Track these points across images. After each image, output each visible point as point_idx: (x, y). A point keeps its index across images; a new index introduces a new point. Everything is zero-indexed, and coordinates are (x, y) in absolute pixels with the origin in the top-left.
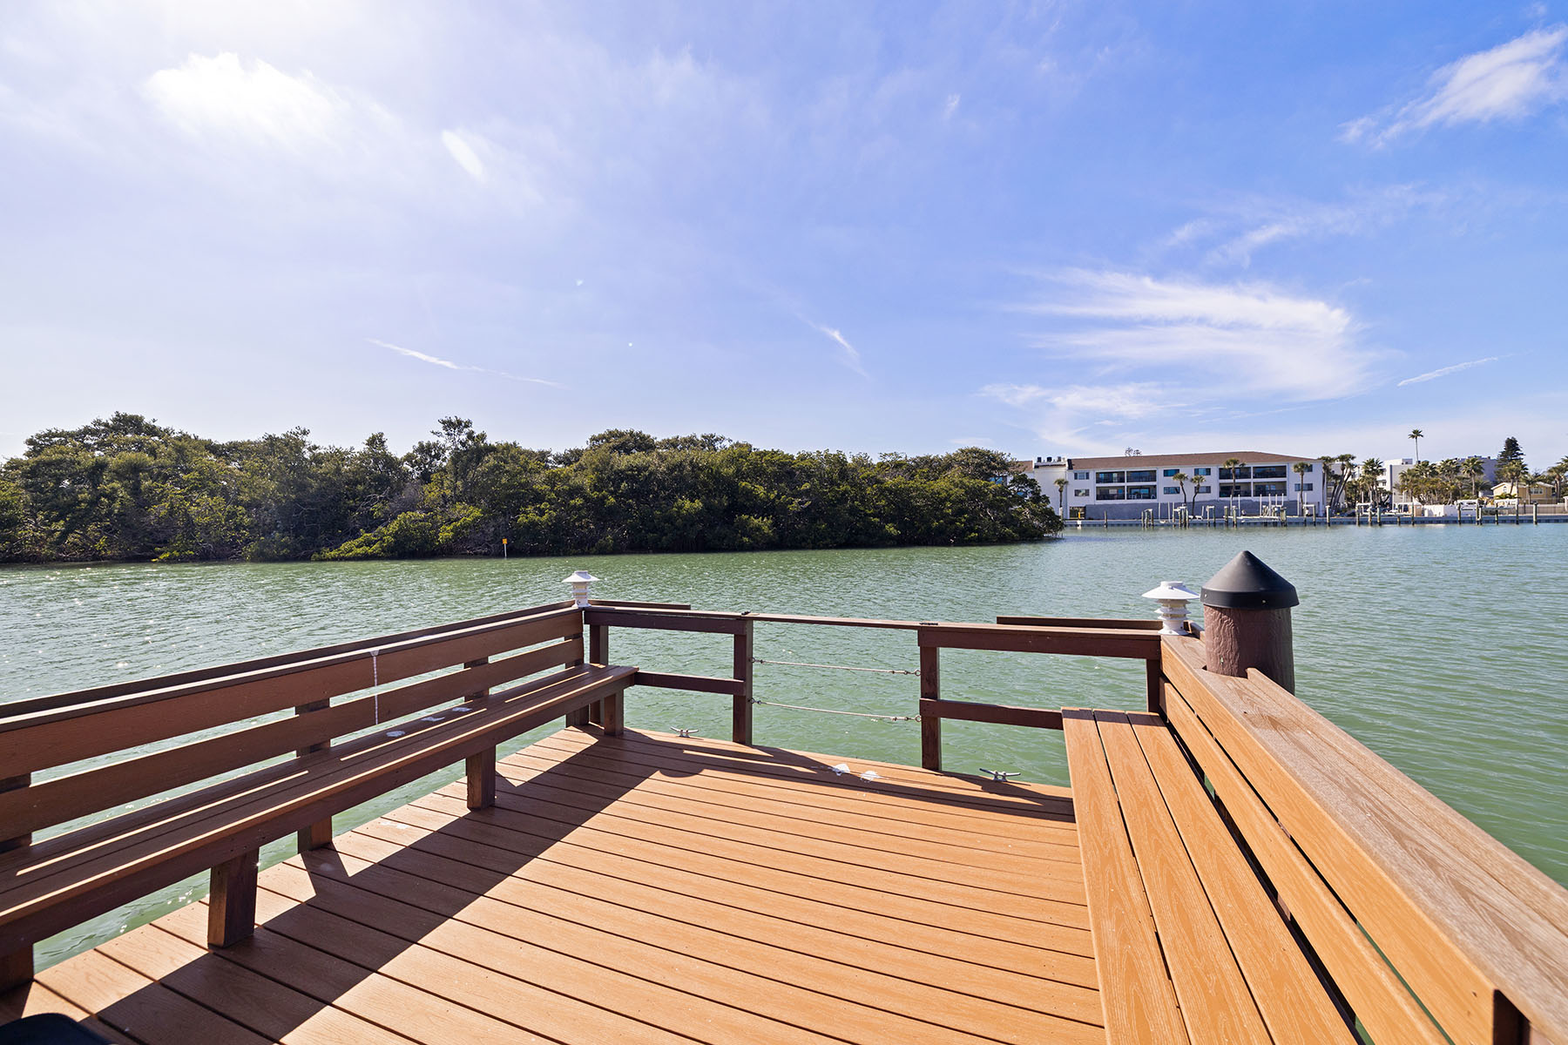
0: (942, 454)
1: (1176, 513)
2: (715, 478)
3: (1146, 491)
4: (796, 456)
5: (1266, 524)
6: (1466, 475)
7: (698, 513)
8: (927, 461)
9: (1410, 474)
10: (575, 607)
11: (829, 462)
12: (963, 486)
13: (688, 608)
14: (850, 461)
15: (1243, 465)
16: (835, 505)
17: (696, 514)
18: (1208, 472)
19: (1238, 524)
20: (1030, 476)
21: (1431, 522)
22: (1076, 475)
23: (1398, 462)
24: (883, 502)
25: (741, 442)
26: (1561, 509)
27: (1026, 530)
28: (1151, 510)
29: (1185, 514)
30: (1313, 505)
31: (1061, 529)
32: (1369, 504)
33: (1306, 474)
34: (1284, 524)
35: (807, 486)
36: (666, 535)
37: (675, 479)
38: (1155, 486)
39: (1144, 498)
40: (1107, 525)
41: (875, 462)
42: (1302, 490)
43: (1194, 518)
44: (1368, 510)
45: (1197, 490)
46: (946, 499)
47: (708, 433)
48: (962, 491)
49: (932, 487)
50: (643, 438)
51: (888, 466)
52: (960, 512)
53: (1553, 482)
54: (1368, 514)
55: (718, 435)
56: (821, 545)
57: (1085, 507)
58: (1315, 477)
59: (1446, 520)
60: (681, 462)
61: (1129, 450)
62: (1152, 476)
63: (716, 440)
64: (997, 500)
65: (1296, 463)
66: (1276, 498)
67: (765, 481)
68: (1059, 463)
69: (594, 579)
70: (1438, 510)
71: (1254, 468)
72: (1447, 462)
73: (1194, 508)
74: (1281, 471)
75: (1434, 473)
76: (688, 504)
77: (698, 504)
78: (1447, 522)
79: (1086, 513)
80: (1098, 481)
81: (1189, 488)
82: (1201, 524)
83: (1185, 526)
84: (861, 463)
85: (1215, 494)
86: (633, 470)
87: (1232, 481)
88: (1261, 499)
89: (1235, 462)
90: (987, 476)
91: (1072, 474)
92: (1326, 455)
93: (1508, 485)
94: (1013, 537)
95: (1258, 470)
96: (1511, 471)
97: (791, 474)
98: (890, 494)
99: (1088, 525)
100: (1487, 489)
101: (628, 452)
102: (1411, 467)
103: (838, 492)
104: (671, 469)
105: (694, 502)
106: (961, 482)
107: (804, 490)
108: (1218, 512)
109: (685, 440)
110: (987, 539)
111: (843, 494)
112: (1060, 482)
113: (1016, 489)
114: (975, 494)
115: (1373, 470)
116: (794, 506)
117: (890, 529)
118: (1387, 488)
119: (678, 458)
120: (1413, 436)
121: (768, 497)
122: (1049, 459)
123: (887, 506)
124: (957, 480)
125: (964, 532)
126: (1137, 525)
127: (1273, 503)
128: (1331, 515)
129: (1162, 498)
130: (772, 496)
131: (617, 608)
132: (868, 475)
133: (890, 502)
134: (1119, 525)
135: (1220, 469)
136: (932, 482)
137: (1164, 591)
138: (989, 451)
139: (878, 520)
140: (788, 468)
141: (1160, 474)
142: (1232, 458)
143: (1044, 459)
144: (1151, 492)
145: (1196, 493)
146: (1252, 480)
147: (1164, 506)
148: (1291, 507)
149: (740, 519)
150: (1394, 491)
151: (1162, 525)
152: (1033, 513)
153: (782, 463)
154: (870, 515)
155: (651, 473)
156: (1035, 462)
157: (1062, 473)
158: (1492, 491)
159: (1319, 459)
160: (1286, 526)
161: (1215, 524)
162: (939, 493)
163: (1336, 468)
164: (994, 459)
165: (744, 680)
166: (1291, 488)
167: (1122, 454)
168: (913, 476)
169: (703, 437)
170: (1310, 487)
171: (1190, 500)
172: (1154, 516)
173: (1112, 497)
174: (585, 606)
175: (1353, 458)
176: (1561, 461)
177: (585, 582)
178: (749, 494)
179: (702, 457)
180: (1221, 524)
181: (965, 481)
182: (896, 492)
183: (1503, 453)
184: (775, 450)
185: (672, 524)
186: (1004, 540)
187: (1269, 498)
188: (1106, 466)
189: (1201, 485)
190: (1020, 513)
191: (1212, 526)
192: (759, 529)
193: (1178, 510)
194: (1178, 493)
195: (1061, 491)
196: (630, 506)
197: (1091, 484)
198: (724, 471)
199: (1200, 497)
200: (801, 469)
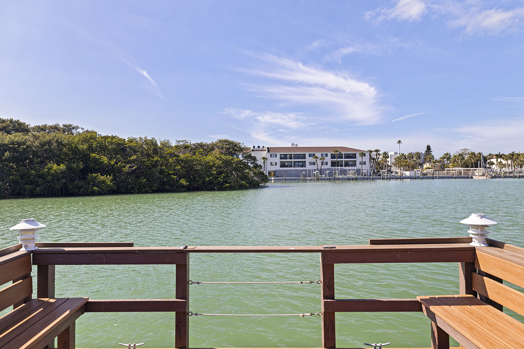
0: (209, 142)
1: (314, 174)
2: (74, 151)
3: (301, 164)
4: (127, 140)
5: (349, 179)
6: (415, 159)
7: (63, 172)
8: (201, 145)
9: (398, 158)
10: (23, 251)
11: (147, 144)
12: (221, 159)
13: (131, 245)
14: (159, 144)
15: (340, 152)
16: (150, 169)
17: (61, 173)
18: (327, 155)
19: (339, 179)
20: (253, 155)
21: (406, 178)
22: (271, 155)
23: (393, 153)
24: (179, 167)
25: (90, 130)
26: (444, 173)
27: (252, 182)
28: (304, 173)
29: (318, 174)
30: (366, 171)
31: (267, 182)
32: (386, 171)
33: (364, 157)
34: (356, 179)
35: (134, 157)
36: (40, 186)
37: (46, 150)
38: (305, 161)
39: (301, 167)
40: (285, 179)
41: (173, 144)
42: (362, 164)
43: (322, 176)
44: (386, 173)
45: (322, 163)
46: (213, 166)
47: (67, 123)
48: (221, 162)
49: (205, 159)
50: (20, 124)
51: (181, 147)
52: (220, 173)
53: (441, 163)
54: (385, 175)
55: (74, 125)
56: (143, 191)
57: (275, 171)
58: (366, 159)
59: (410, 178)
60: (50, 140)
61: (293, 144)
62: (304, 157)
63: (73, 128)
64: (238, 167)
65: (360, 152)
66: (353, 168)
67: (107, 154)
68: (263, 149)
69: (41, 225)
70: (408, 173)
71: (344, 154)
72: (409, 154)
73: (321, 171)
74: (354, 156)
75: (405, 158)
76: (55, 167)
77: (62, 167)
78: (411, 178)
79: (275, 173)
80: (281, 158)
81: (319, 162)
82: (324, 179)
83: (318, 180)
84: (165, 145)
85: (329, 166)
86: (13, 144)
87: (336, 160)
88: (347, 168)
89: (337, 151)
90: (232, 154)
91: (269, 154)
92: (370, 150)
93: (428, 164)
94: (246, 186)
95: (346, 155)
96: (429, 158)
97: (124, 150)
98: (182, 163)
99: (277, 180)
100: (421, 165)
101: (9, 133)
102: (398, 155)
103: (153, 161)
104: (43, 145)
105: (59, 165)
106: (220, 157)
107: (132, 160)
108: (331, 174)
109: (51, 127)
110: (234, 187)
111: (156, 162)
112: (264, 158)
113: (246, 161)
114: (227, 163)
115: (386, 156)
116: (127, 168)
117: (183, 182)
118: (389, 164)
119: (47, 138)
120: (398, 143)
121: (110, 163)
122: (259, 147)
123: (181, 169)
124: (218, 156)
125: (222, 184)
126: (298, 179)
127: (352, 170)
128: (373, 176)
129: (308, 167)
130: (112, 163)
131: (67, 249)
132: (170, 152)
133: (183, 167)
134: (290, 180)
135: (331, 154)
136: (205, 157)
137: (474, 219)
138: (233, 141)
139: (176, 177)
140: (122, 147)
141: (307, 155)
142: (335, 149)
143: (256, 147)
144: (303, 165)
145: (322, 165)
146: (343, 160)
147: (309, 170)
148: (358, 172)
149: (91, 176)
150: (392, 165)
151: (308, 180)
152: (254, 173)
153: (119, 143)
154: (171, 174)
155: (28, 147)
156: (252, 148)
157: (265, 154)
158: (423, 166)
159: (368, 151)
160: (357, 180)
161: (330, 179)
162: (208, 162)
163: (374, 155)
164: (236, 146)
165: (186, 300)
166: (358, 163)
167: (290, 146)
168: (195, 153)
169: (64, 126)
170: (365, 163)
171: (319, 168)
172: (305, 176)
173: (286, 166)
174: (33, 249)
175: (379, 151)
176: (444, 155)
177: (33, 229)
178: (97, 161)
179: (65, 138)
180: (332, 179)
181: (222, 156)
182: (186, 162)
183: (426, 151)
184: (114, 136)
185: (44, 179)
186: (242, 187)
187: (351, 168)
188: (284, 151)
189: (324, 161)
190: (248, 174)
191: (329, 180)
192: (104, 182)
193: (315, 173)
194: (315, 165)
195: (264, 163)
196: (12, 167)
197: (278, 160)
198: (81, 147)
199: (324, 167)
200: (130, 147)
